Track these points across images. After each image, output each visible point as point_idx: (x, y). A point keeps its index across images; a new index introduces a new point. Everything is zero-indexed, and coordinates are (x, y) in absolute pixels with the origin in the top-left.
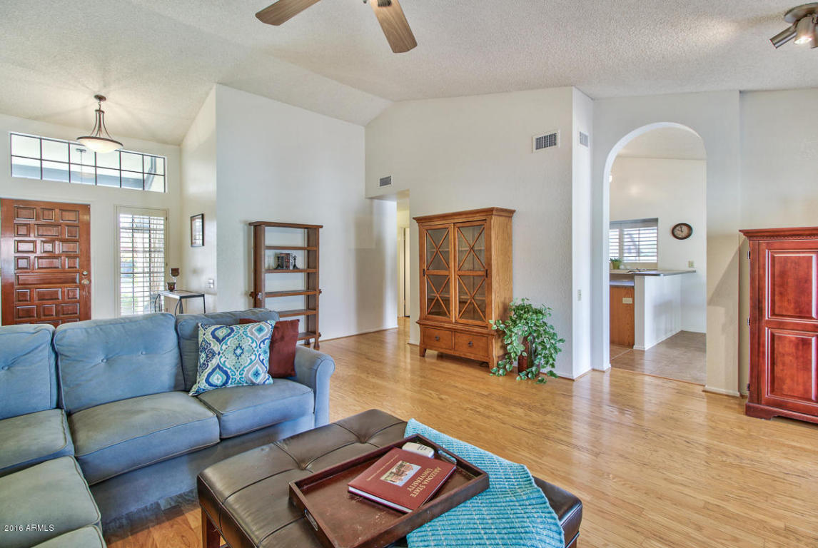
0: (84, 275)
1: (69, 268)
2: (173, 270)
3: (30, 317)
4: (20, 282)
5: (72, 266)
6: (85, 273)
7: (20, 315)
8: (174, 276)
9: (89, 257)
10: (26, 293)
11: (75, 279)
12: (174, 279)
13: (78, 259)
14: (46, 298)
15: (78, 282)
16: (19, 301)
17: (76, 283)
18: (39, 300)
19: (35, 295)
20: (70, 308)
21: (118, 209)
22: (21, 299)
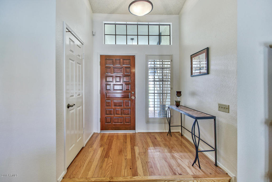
0: (132, 94)
1: (126, 90)
2: (177, 92)
3: (111, 114)
4: (107, 97)
5: (128, 89)
6: (133, 93)
7: (107, 113)
8: (178, 96)
9: (135, 84)
10: (109, 102)
11: (128, 96)
12: (178, 99)
13: (130, 85)
14: (117, 105)
15: (130, 97)
16: (107, 106)
17: (129, 98)
18: (114, 106)
19: (113, 103)
20: (127, 111)
21: (147, 57)
22: (108, 105)
